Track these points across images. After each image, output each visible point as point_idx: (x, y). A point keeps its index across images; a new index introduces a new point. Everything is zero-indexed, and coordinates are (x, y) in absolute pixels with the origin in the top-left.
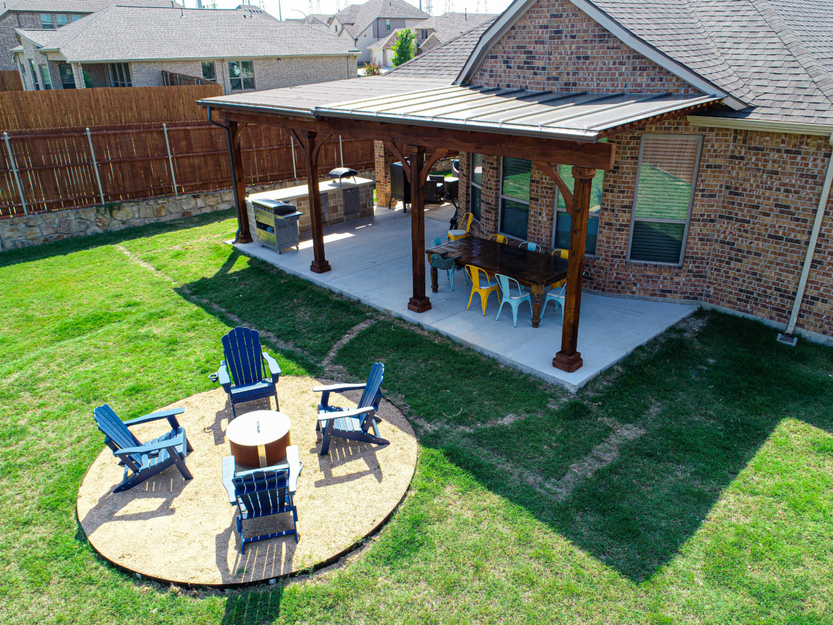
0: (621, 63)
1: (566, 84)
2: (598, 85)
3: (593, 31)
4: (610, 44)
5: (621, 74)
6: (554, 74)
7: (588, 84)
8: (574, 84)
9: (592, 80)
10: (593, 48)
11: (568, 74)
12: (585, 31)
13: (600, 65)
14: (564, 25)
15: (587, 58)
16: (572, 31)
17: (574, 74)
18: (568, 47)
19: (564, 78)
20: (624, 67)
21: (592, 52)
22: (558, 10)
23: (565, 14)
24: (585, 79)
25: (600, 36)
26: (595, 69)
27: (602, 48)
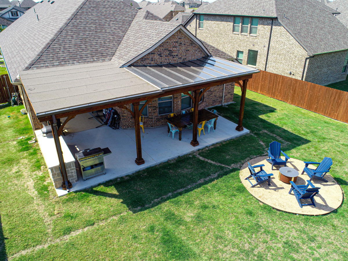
0: (196, 51)
1: (184, 59)
2: (191, 58)
3: (189, 42)
4: (194, 46)
5: (196, 54)
6: (180, 57)
7: (189, 58)
8: (186, 59)
9: (190, 57)
10: (190, 47)
11: (184, 56)
12: (188, 43)
13: (192, 52)
14: (182, 41)
15: (188, 50)
16: (184, 43)
17: (185, 56)
18: (184, 48)
19: (183, 58)
20: (197, 52)
21: (189, 49)
22: (180, 37)
23: (182, 38)
24: (188, 57)
25: (191, 44)
26: (190, 53)
27: (192, 47)
